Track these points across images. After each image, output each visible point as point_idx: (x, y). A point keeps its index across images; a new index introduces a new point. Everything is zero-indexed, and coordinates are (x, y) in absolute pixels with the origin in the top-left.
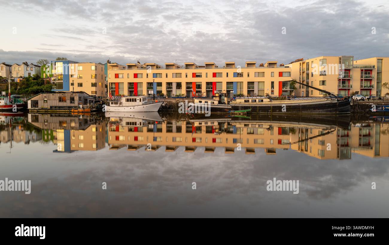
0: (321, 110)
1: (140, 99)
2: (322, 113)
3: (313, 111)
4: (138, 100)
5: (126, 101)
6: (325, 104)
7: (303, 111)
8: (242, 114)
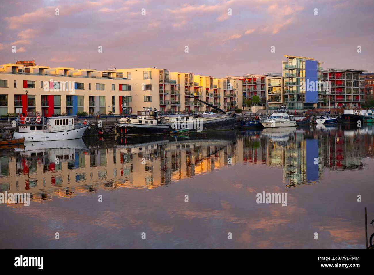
0: (226, 127)
1: (72, 120)
2: (227, 129)
3: (222, 128)
4: (70, 121)
5: (55, 125)
6: (228, 120)
7: (216, 129)
8: (187, 133)
